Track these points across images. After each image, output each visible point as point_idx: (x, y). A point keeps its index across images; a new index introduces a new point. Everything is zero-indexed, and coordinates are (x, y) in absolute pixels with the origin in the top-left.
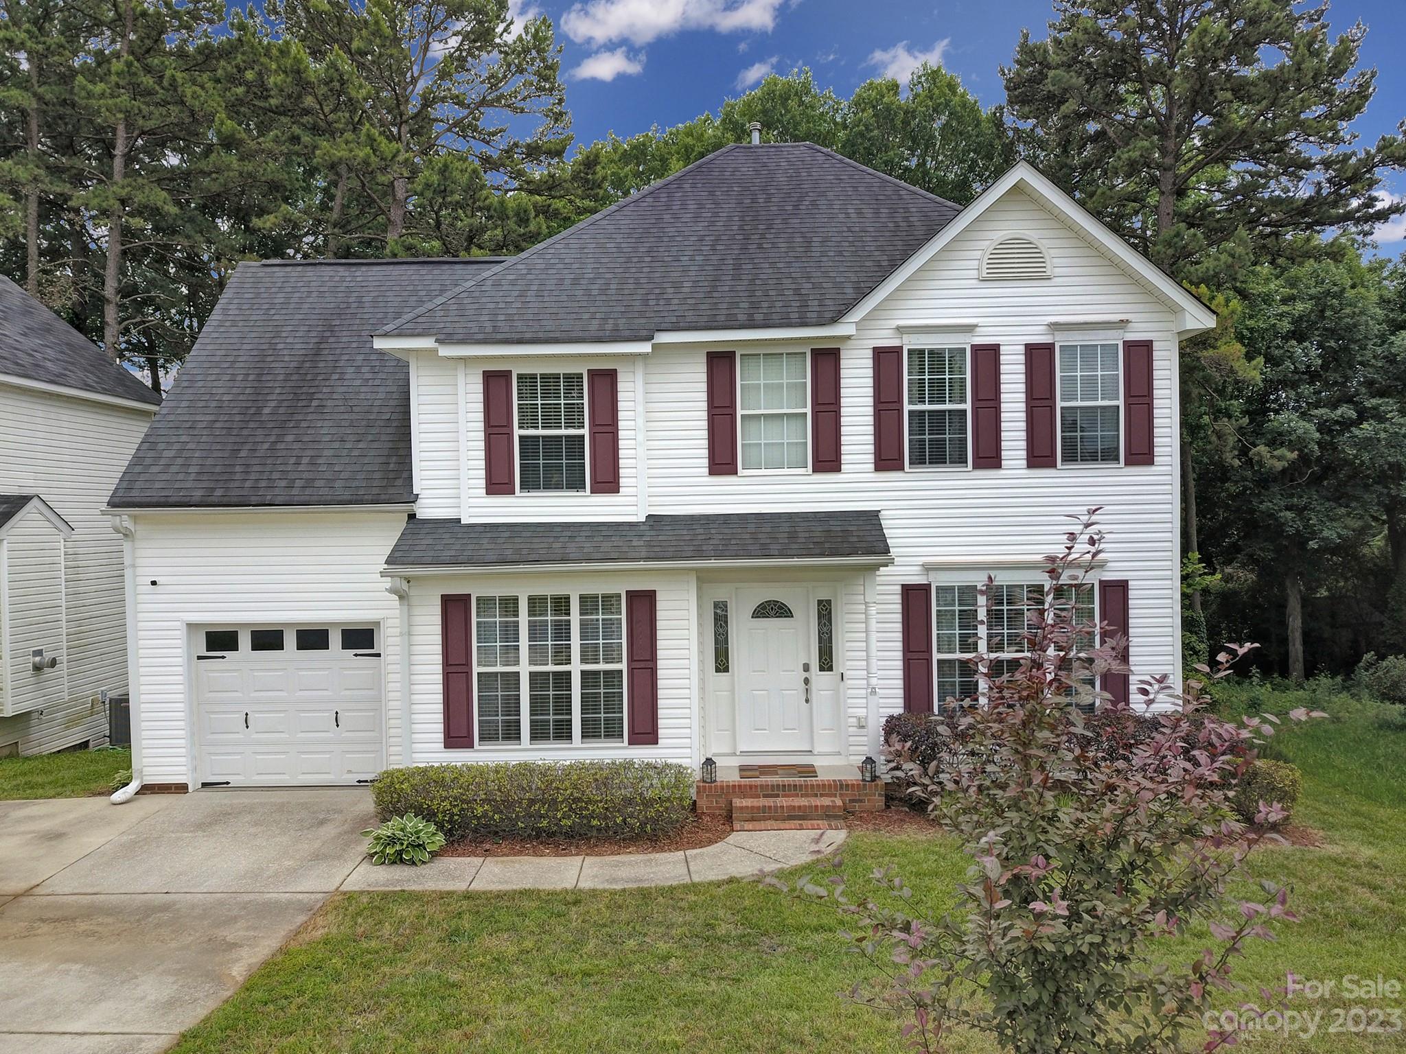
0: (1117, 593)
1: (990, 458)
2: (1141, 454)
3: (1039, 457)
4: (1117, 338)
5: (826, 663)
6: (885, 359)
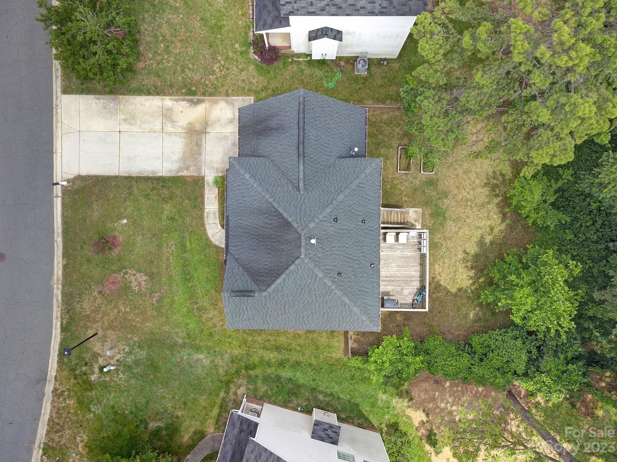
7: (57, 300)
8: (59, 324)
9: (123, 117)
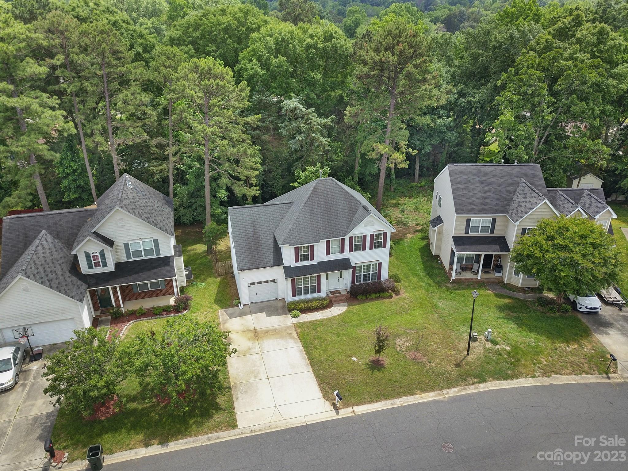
0: (380, 264)
1: (364, 249)
2: (385, 246)
3: (371, 248)
4: (382, 232)
5: (341, 277)
6: (351, 238)
7: (459, 391)
8: (481, 385)
9: (253, 379)
